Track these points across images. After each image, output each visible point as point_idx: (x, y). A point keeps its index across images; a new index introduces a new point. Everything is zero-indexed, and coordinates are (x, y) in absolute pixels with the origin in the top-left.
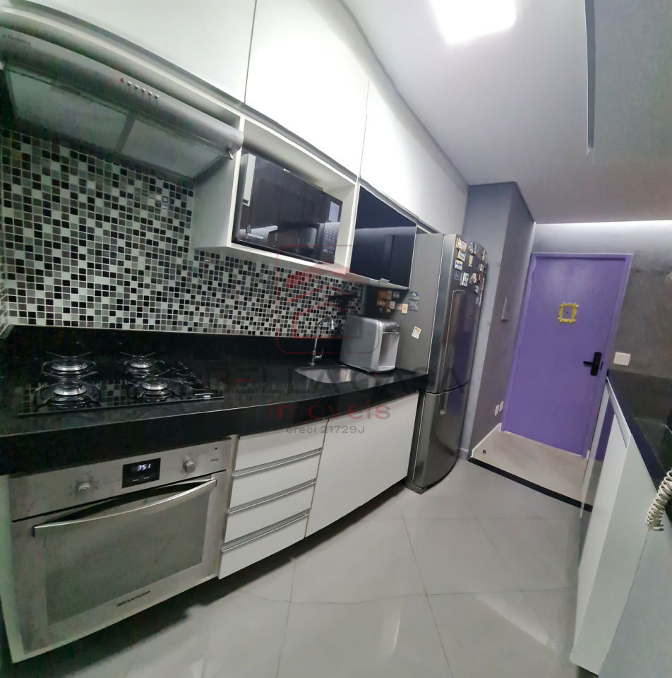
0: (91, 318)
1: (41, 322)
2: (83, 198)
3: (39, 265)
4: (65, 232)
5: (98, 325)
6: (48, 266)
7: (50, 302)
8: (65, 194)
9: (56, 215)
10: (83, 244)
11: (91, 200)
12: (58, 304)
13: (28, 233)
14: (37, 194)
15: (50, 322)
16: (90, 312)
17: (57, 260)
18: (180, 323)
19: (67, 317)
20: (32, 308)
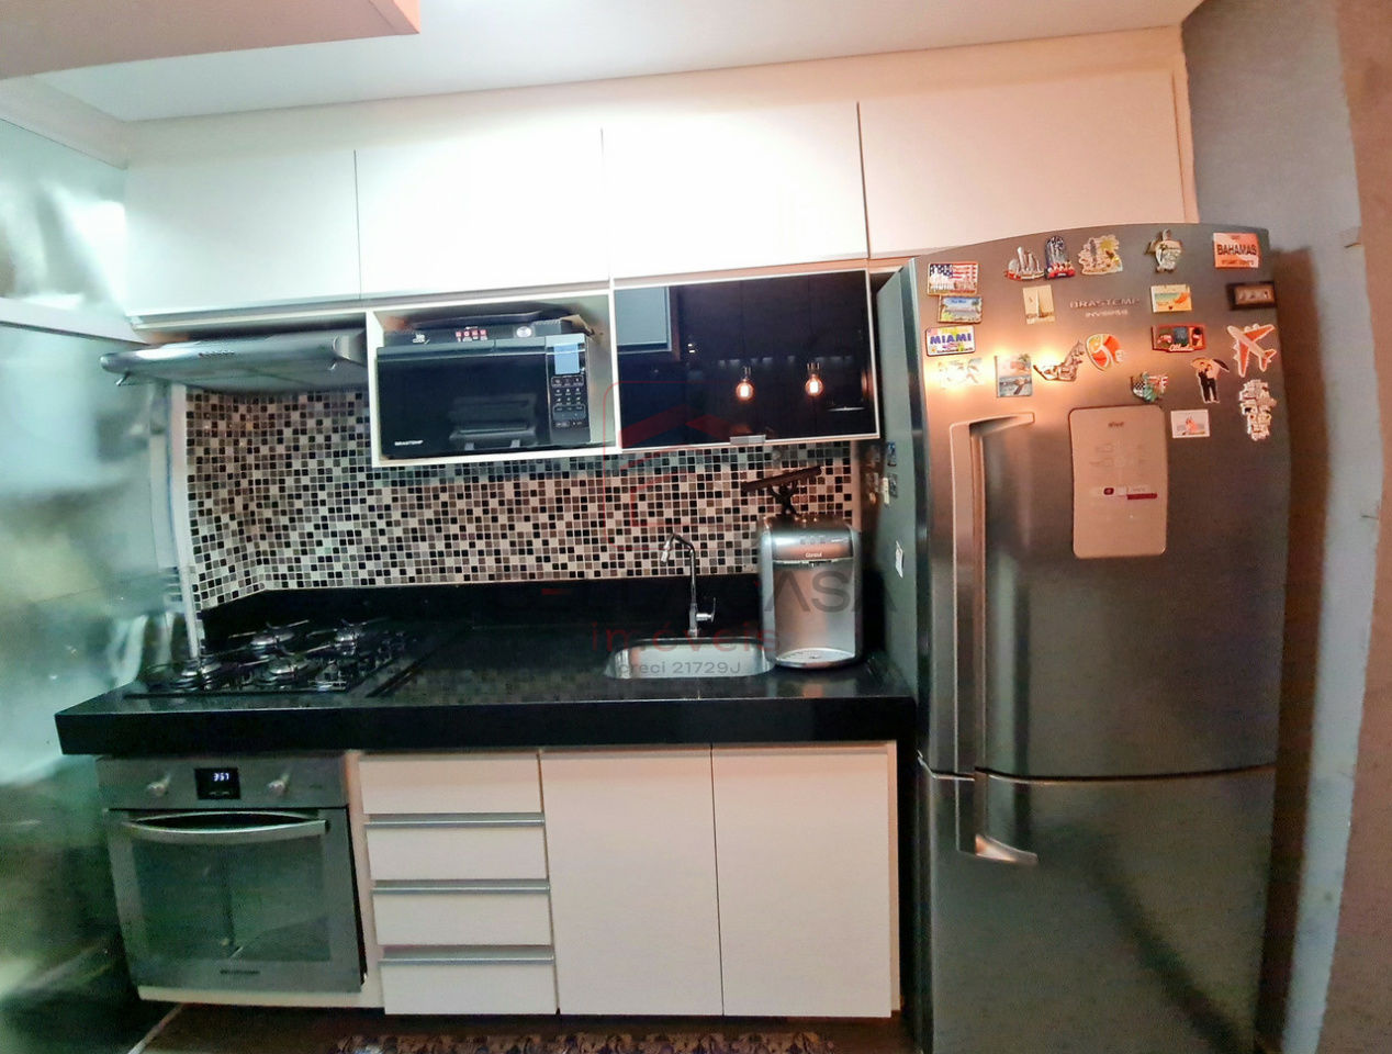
0: (339, 575)
1: (293, 585)
2: (320, 439)
3: (284, 520)
4: (305, 480)
5: (348, 583)
6: (292, 520)
7: (298, 560)
8: (303, 440)
9: (297, 465)
10: (322, 488)
11: (328, 438)
12: (306, 561)
13: (274, 490)
14: (281, 449)
15: (300, 584)
16: (338, 567)
17: (300, 511)
18: (450, 569)
19: (316, 576)
20: (283, 569)
